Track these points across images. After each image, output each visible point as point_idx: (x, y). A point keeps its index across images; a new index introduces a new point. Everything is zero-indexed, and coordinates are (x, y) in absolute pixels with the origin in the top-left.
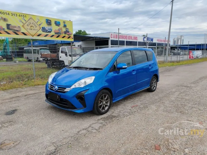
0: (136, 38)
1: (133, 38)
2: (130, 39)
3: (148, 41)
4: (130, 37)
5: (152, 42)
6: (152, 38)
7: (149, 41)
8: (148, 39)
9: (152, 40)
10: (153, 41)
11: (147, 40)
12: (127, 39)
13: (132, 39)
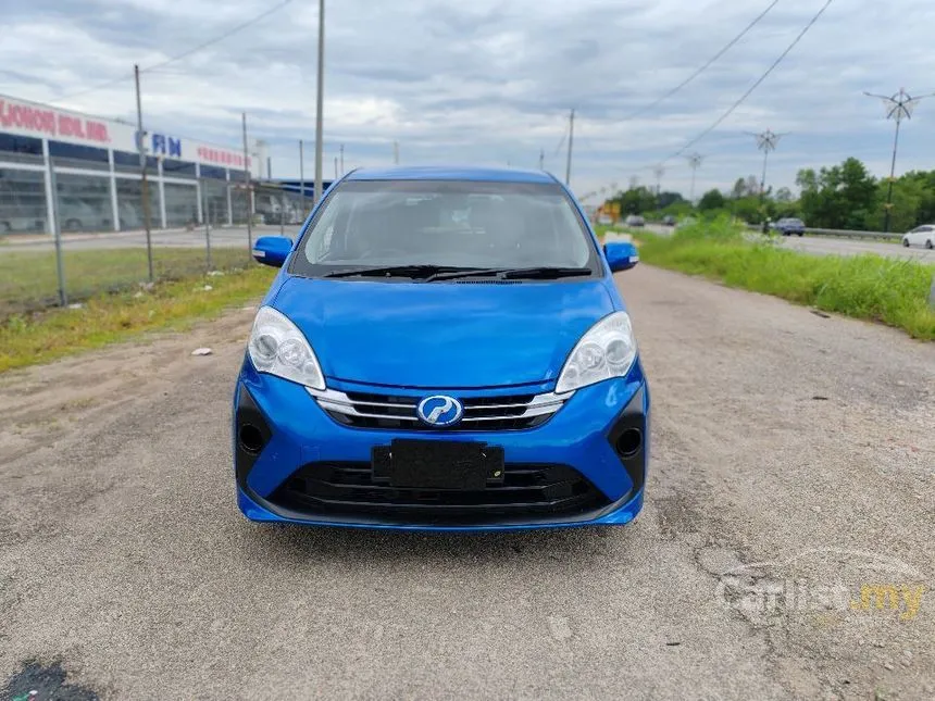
0: (98, 130)
1: (84, 129)
2: (69, 134)
3: (159, 153)
4: (70, 123)
5: (175, 157)
6: (175, 140)
7: (164, 151)
8: (158, 140)
9: (176, 148)
10: (179, 154)
11: (156, 145)
12: (53, 132)
13: (82, 136)
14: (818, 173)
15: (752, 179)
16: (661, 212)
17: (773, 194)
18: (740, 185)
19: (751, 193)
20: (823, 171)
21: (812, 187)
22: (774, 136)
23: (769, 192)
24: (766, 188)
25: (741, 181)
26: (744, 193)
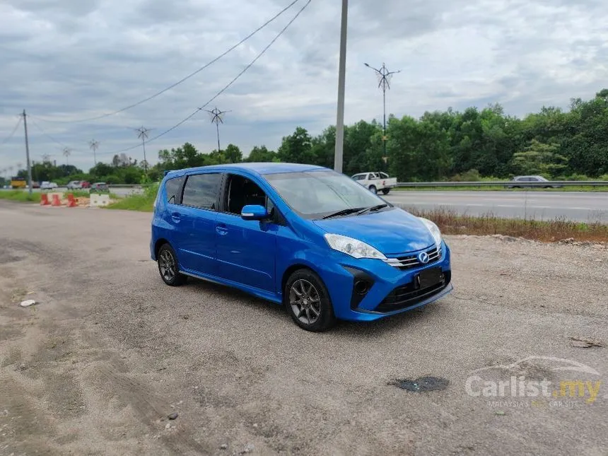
14: (170, 152)
15: (123, 155)
16: (66, 179)
17: (138, 164)
18: (116, 159)
19: (124, 165)
20: (173, 150)
21: (169, 160)
22: (146, 130)
23: (135, 163)
24: (133, 161)
25: (116, 157)
26: (120, 164)
